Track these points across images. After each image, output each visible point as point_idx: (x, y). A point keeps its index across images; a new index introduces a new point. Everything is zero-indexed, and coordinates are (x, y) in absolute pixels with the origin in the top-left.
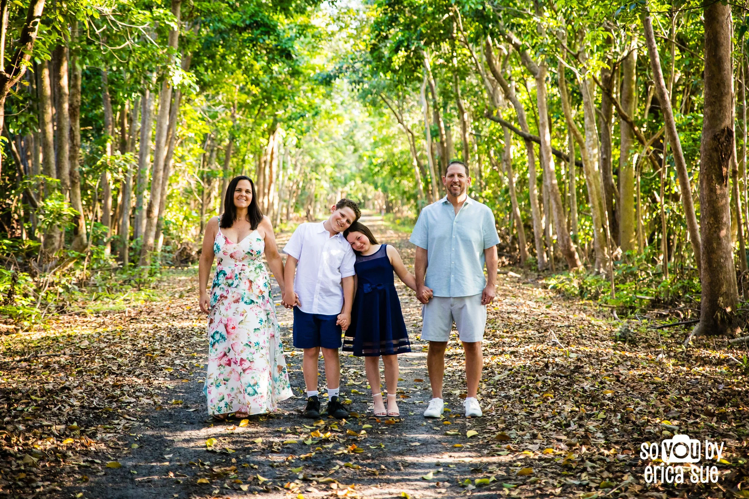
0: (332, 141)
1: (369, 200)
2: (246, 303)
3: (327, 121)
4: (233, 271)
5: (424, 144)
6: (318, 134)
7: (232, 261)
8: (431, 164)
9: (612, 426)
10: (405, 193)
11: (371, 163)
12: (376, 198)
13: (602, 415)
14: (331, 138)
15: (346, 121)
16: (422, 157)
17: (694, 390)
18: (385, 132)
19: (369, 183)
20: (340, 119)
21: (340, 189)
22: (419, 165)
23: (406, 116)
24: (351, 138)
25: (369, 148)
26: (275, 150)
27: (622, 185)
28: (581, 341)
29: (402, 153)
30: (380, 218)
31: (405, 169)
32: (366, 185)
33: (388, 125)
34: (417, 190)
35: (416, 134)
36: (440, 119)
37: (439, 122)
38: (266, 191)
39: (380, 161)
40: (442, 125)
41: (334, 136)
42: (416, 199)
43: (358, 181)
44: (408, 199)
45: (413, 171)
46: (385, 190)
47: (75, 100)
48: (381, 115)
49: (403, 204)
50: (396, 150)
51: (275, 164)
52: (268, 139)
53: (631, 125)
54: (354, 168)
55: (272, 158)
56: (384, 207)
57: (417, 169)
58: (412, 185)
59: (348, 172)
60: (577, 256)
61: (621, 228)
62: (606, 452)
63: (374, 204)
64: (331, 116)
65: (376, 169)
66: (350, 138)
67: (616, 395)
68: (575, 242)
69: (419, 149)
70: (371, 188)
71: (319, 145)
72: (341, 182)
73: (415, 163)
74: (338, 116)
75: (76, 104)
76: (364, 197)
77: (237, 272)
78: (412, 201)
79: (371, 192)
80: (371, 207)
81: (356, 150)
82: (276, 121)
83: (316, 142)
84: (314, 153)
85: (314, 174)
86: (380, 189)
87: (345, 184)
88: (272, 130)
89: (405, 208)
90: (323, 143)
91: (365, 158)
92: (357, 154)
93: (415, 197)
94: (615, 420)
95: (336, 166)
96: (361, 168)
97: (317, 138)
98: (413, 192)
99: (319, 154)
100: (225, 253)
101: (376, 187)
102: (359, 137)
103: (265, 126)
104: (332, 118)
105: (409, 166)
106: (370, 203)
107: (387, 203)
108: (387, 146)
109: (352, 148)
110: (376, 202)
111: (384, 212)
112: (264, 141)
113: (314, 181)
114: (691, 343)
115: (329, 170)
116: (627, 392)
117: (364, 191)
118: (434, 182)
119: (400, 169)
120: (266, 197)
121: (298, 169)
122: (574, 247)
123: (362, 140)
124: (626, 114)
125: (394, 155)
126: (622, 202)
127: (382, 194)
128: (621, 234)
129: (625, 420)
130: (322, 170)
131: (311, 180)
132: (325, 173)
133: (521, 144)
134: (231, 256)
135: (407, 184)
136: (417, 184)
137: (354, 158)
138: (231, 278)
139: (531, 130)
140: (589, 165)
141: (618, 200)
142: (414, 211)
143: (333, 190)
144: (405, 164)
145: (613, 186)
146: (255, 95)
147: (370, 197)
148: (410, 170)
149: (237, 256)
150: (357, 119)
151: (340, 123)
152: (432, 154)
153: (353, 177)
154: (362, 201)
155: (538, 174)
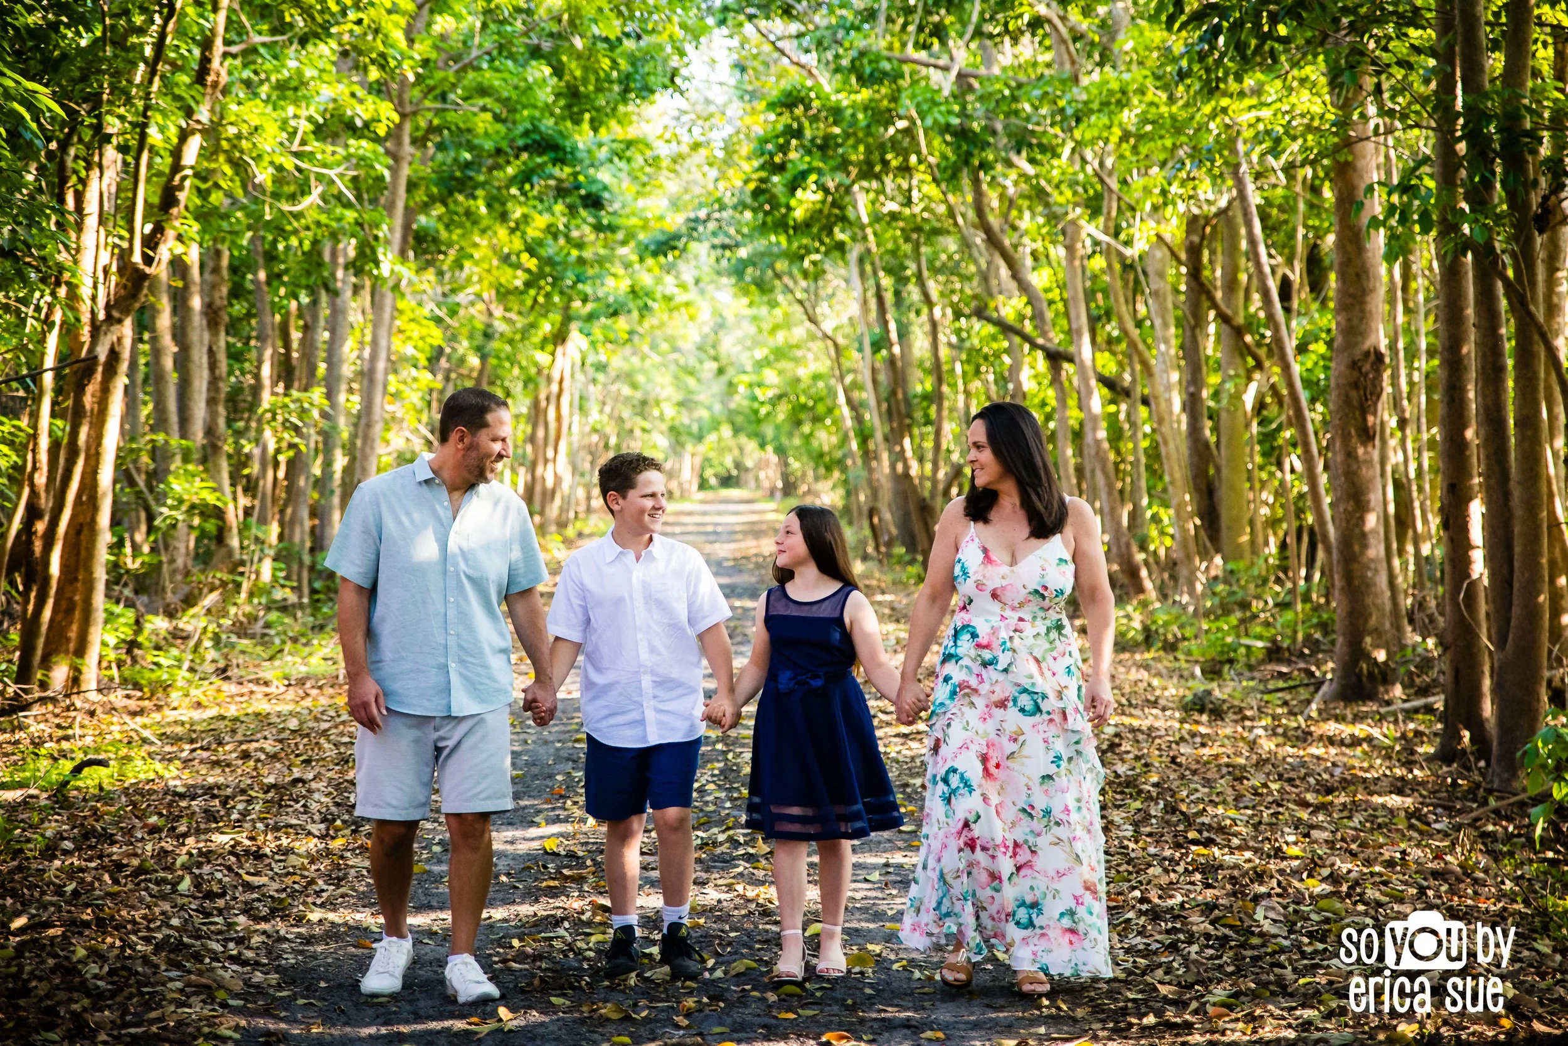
0: (676, 356)
1: (747, 470)
2: (1022, 710)
3: (665, 316)
4: (994, 631)
5: (858, 361)
6: (648, 340)
7: (995, 607)
8: (872, 402)
9: (1148, 816)
10: (821, 455)
11: (754, 398)
12: (762, 464)
13: (1138, 804)
14: (675, 349)
15: (705, 313)
16: (855, 385)
17: (1293, 775)
18: (781, 337)
19: (749, 436)
20: (692, 310)
21: (689, 447)
22: (849, 401)
23: (823, 309)
24: (714, 347)
25: (749, 368)
26: (567, 374)
27: (1223, 441)
28: (1127, 710)
29: (816, 377)
30: (772, 505)
31: (821, 409)
32: (743, 439)
33: (787, 323)
34: (845, 450)
35: (841, 341)
36: (889, 317)
37: (885, 323)
38: (550, 453)
39: (770, 393)
40: (892, 326)
41: (680, 344)
42: (844, 469)
43: (726, 431)
44: (829, 469)
45: (837, 412)
46: (781, 451)
47: (217, 295)
48: (773, 304)
49: (817, 479)
50: (804, 373)
51: (565, 400)
52: (553, 354)
53: (1239, 332)
54: (718, 407)
55: (561, 390)
56: (780, 484)
57: (846, 411)
58: (834, 440)
59: (704, 414)
60: (1144, 573)
61: (1224, 521)
62: (1132, 845)
63: (757, 479)
64: (673, 304)
65: (763, 411)
66: (708, 348)
67: (1164, 780)
68: (1143, 548)
69: (850, 371)
70: (751, 445)
71: (648, 363)
72: (690, 434)
73: (842, 399)
74: (687, 304)
75: (218, 302)
76: (738, 465)
77: (1004, 634)
78: (836, 474)
79: (752, 453)
80: (752, 484)
81: (721, 371)
82: (567, 319)
83: (644, 358)
84: (640, 379)
85: (638, 419)
86: (770, 448)
87: (700, 438)
88: (559, 337)
89: (821, 486)
90: (656, 358)
91: (742, 389)
92: (724, 379)
93: (840, 463)
94: (1156, 810)
95: (681, 404)
96: (733, 405)
97: (645, 348)
98: (838, 454)
99: (649, 380)
100: (979, 586)
101: (762, 446)
102: (728, 345)
103: (546, 327)
104: (677, 308)
105: (829, 402)
106: (750, 477)
107: (785, 477)
108: (783, 364)
109: (714, 366)
110: (762, 475)
111: (779, 495)
112: (543, 358)
113: (638, 433)
114: (1314, 714)
115: (669, 411)
116: (1183, 777)
117: (736, 452)
118: (879, 436)
119: (812, 408)
120: (550, 466)
121: (608, 409)
122: (1140, 557)
123: (735, 350)
124: (1229, 312)
125: (798, 380)
126: (1225, 472)
127: (774, 459)
128: (1224, 534)
129: (1171, 809)
130: (656, 412)
131: (631, 431)
132: (662, 418)
133: (1041, 363)
134: (994, 595)
135: (825, 438)
136: (845, 439)
137: (718, 387)
138: (987, 647)
139: (1056, 338)
140: (1163, 405)
141: (1218, 469)
142: (841, 492)
143: (675, 452)
144: (821, 399)
145: (1207, 445)
146: (528, 271)
147: (749, 463)
148: (830, 411)
149: (1007, 596)
150: (725, 313)
151: (692, 318)
152: (875, 381)
153: (715, 425)
154: (734, 473)
155: (1073, 423)
